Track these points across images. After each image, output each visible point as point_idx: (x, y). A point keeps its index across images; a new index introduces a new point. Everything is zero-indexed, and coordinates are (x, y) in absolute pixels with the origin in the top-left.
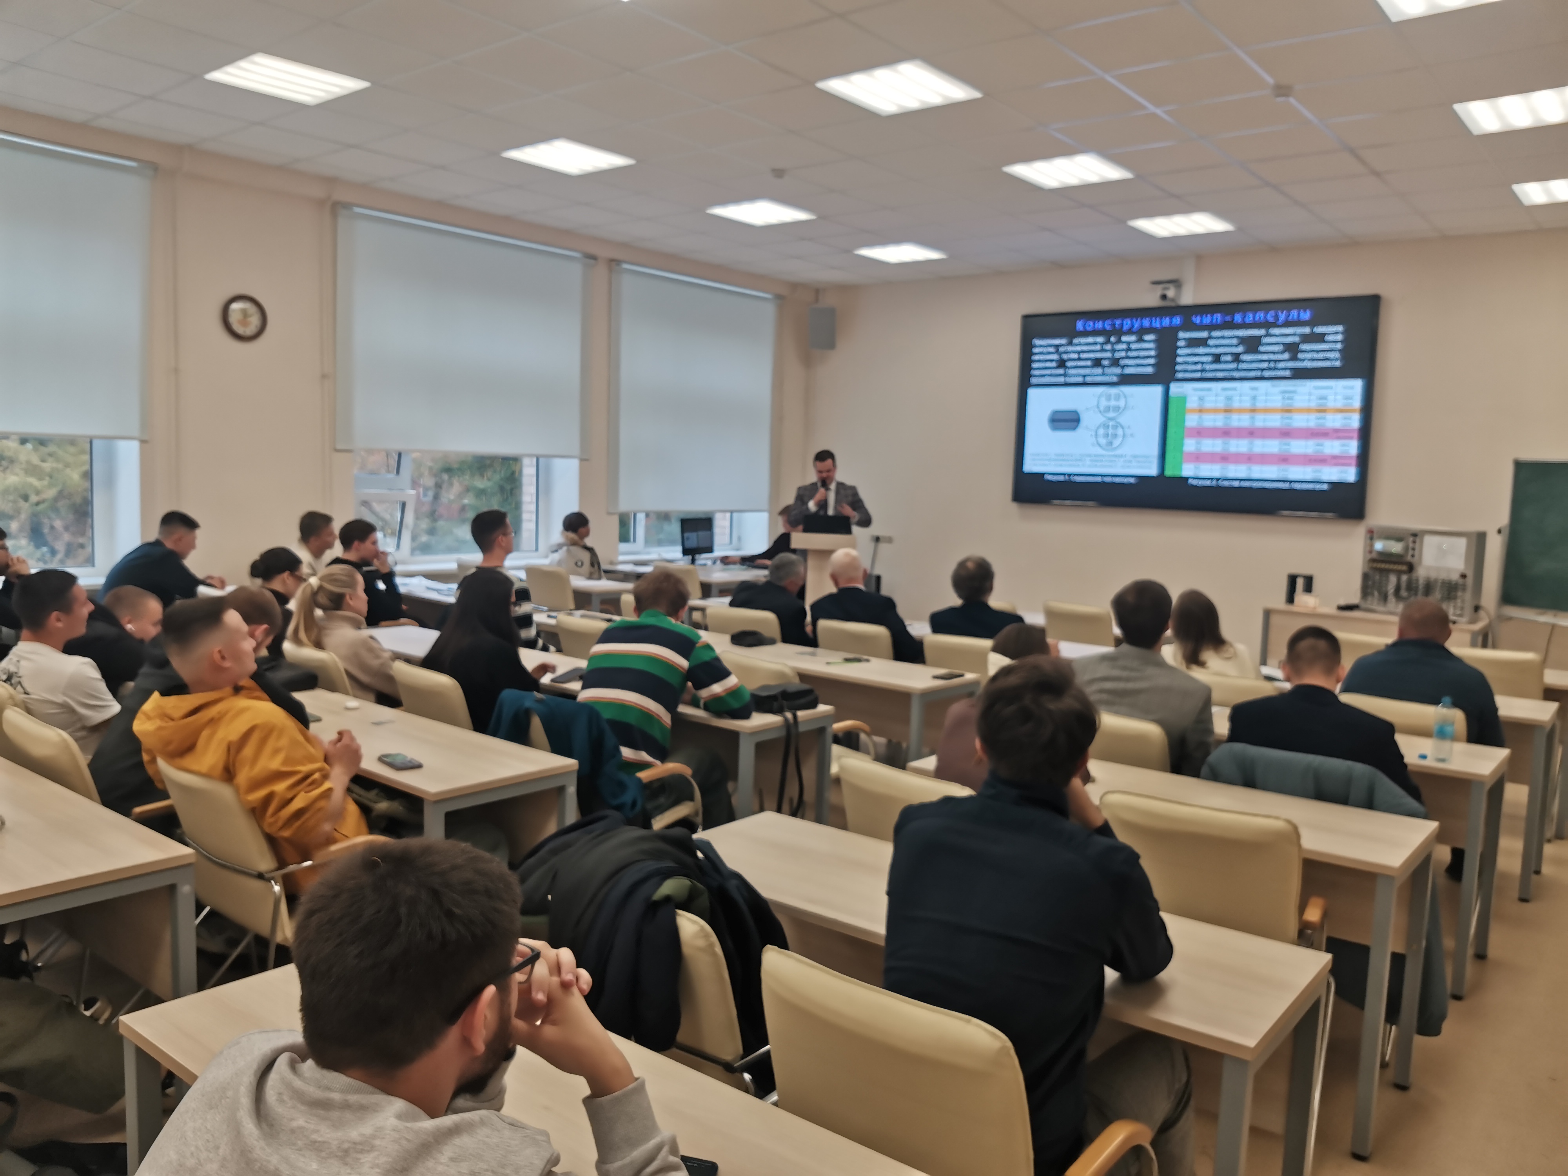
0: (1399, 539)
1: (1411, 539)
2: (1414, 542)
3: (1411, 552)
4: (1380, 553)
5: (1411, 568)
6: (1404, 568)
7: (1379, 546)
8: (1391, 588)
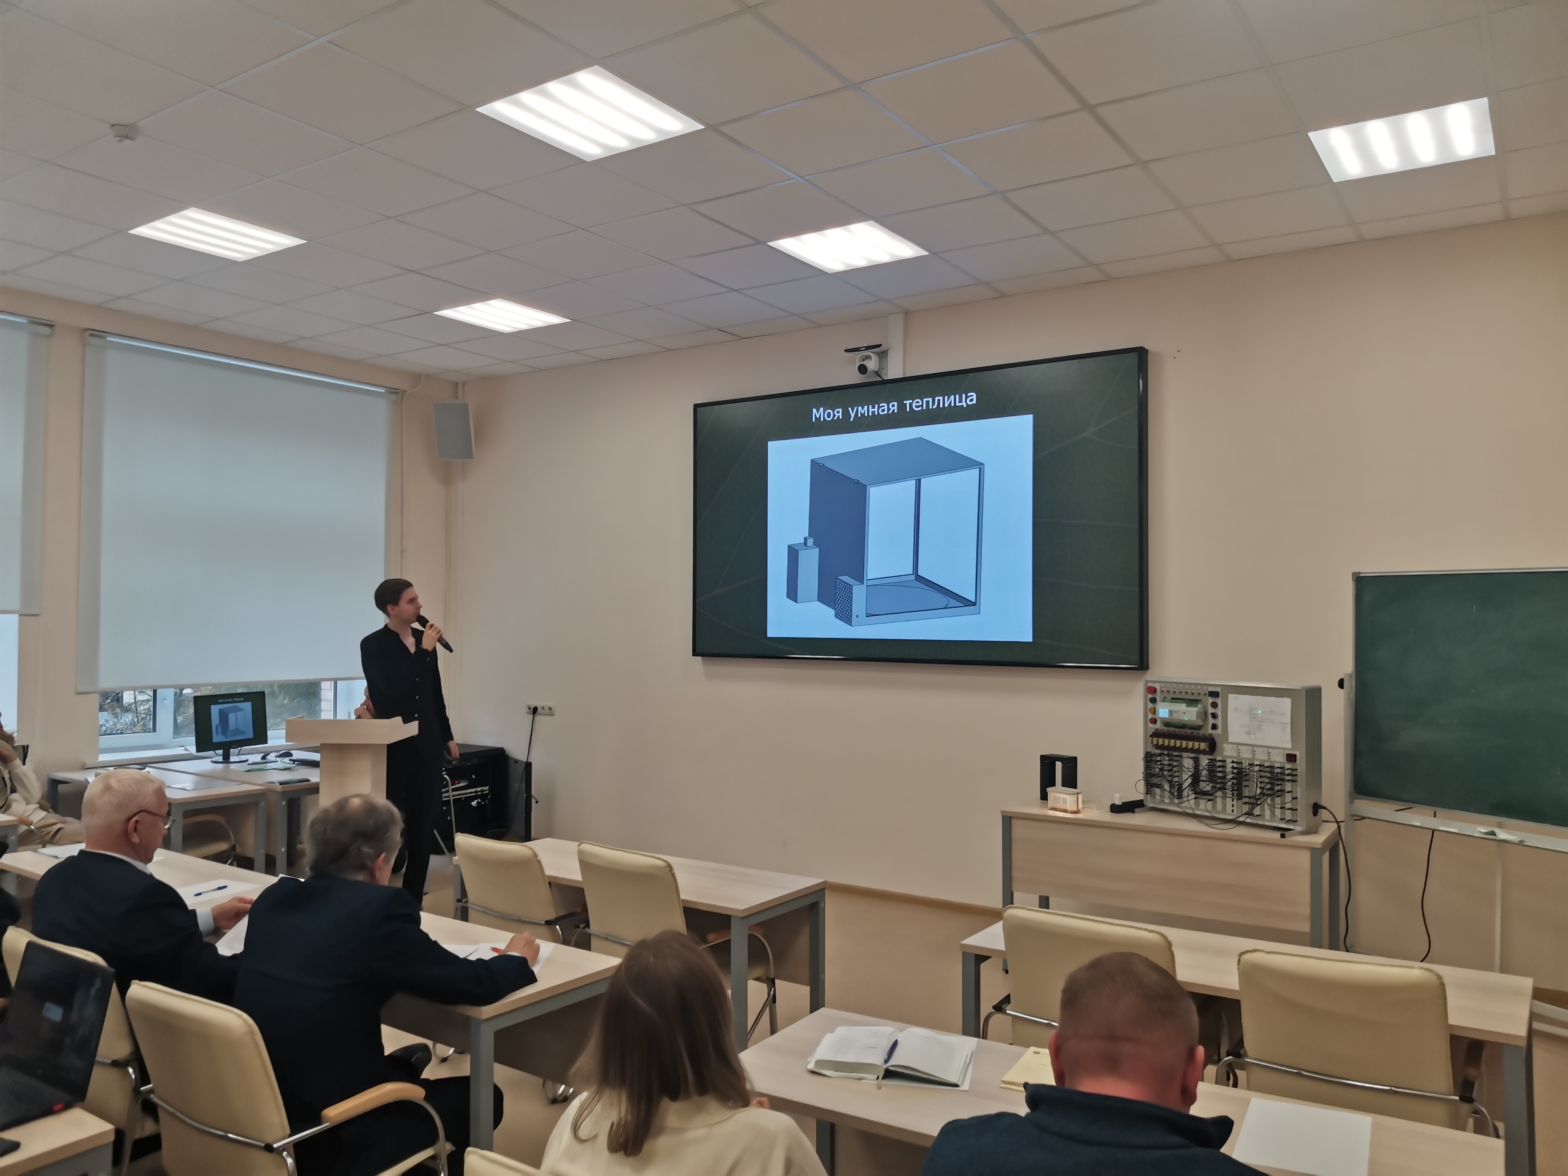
0: (1192, 702)
1: (1211, 700)
2: (1214, 705)
3: (1211, 721)
4: (1167, 724)
5: (1213, 745)
6: (1203, 746)
7: (1163, 712)
8: (1186, 779)
